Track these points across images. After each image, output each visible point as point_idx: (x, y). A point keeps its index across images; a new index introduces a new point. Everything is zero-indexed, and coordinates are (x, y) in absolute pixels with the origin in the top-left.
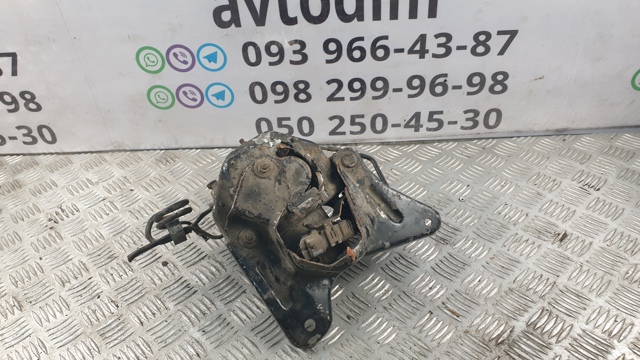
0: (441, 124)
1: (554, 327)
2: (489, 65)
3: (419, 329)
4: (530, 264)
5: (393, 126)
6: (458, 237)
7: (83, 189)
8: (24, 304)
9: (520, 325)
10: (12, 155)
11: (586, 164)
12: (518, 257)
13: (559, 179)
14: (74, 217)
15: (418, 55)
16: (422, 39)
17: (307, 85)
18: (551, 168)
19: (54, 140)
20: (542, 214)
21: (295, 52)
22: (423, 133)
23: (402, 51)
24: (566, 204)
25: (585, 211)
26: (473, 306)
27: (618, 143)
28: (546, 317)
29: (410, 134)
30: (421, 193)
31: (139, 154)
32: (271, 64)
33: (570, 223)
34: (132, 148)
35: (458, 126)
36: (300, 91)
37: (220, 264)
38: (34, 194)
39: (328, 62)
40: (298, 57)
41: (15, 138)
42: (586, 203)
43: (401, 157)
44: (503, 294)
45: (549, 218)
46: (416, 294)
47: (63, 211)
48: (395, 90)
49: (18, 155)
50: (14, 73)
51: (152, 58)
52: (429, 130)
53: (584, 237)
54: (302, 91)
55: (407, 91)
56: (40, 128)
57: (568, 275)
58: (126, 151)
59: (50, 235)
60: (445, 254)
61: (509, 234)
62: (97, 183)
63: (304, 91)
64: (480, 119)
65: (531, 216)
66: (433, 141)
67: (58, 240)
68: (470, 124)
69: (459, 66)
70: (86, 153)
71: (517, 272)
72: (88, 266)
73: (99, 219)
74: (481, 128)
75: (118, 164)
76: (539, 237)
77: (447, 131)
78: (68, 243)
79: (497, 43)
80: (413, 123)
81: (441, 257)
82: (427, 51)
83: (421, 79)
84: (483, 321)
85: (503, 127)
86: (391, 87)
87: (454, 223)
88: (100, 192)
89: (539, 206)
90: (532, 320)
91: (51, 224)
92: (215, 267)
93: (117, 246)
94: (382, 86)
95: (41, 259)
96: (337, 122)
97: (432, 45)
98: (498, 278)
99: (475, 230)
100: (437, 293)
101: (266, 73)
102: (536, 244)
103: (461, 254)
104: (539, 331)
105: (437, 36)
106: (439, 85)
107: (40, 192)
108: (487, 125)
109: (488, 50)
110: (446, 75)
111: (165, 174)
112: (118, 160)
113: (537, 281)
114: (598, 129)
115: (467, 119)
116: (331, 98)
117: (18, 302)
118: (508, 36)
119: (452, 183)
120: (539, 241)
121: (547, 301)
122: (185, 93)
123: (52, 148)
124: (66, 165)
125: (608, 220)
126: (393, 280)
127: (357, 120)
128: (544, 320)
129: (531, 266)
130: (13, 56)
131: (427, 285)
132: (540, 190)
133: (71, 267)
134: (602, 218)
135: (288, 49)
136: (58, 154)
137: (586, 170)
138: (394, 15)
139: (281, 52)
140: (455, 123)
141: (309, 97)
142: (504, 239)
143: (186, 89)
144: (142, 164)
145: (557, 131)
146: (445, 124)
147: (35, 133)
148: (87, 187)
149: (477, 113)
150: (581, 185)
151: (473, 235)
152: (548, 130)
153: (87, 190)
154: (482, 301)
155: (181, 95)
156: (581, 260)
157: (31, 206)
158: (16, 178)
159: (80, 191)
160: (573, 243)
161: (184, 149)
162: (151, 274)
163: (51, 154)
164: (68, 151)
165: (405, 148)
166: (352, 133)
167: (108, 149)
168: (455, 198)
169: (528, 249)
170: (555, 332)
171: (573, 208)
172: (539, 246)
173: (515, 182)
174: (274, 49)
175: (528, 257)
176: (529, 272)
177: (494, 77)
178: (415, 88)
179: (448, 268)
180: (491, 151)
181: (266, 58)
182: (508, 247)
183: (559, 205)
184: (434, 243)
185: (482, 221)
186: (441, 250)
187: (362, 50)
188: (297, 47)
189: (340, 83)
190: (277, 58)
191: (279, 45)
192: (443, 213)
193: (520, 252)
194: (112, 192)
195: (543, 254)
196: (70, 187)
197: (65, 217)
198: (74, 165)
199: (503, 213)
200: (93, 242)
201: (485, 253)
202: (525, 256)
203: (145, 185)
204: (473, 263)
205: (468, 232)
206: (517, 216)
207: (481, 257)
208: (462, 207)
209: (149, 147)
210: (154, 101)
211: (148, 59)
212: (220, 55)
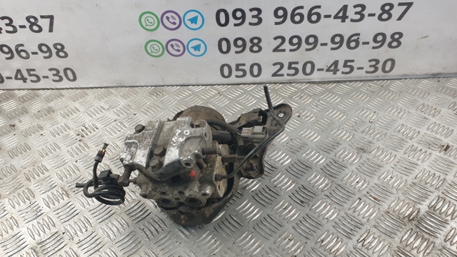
0: (352, 68)
1: (448, 209)
2: (390, 27)
3: (353, 210)
4: (425, 165)
5: (319, 70)
6: (372, 148)
7: (99, 114)
8: (70, 192)
9: (424, 208)
10: (44, 89)
12: (416, 161)
13: (438, 108)
14: (95, 133)
15: (340, 20)
16: (345, 8)
17: (260, 40)
18: (432, 100)
19: (75, 79)
20: (429, 132)
21: (253, 17)
22: (339, 75)
23: (329, 16)
24: (446, 125)
26: (389, 194)
28: (442, 202)
29: (330, 76)
30: (342, 117)
31: (136, 89)
32: (235, 25)
33: (450, 138)
34: (131, 85)
35: (364, 70)
36: (254, 45)
38: (64, 117)
39: (276, 23)
40: (256, 20)
41: (47, 77)
43: (324, 92)
44: (409, 186)
45: (435, 135)
46: (348, 186)
47: (86, 128)
48: (322, 45)
49: (48, 89)
50: (51, 30)
51: (151, 20)
52: (343, 73)
54: (256, 44)
55: (331, 45)
56: (66, 70)
57: (453, 174)
58: (126, 87)
59: (80, 145)
60: (364, 159)
61: (407, 146)
62: (109, 109)
63: (257, 45)
64: (380, 66)
65: (422, 133)
66: (345, 81)
67: (86, 149)
68: (373, 69)
69: (369, 27)
70: (97, 88)
71: (417, 172)
73: (113, 134)
74: (380, 72)
75: (121, 96)
76: (429, 148)
77: (356, 73)
78: (94, 152)
79: (397, 11)
81: (362, 161)
82: (347, 17)
83: (342, 37)
84: (397, 205)
85: (395, 72)
86: (319, 43)
87: (368, 139)
88: (111, 115)
89: (426, 127)
90: (432, 204)
91: (79, 138)
94: (313, 41)
95: (76, 162)
96: (278, 67)
97: (351, 13)
98: (403, 176)
99: (383, 142)
100: (363, 185)
101: (231, 32)
102: (428, 153)
103: (375, 159)
104: (438, 212)
105: (355, 7)
106: (353, 41)
107: (68, 116)
108: (384, 70)
109: (390, 16)
110: (358, 34)
111: (157, 103)
112: (121, 94)
113: (431, 177)
115: (371, 66)
116: (276, 50)
117: (66, 192)
118: (406, 7)
119: (363, 110)
120: (429, 151)
121: (441, 191)
122: (172, 46)
123: (73, 84)
124: (84, 96)
126: (331, 177)
127: (293, 66)
128: (440, 204)
129: (426, 167)
130: (51, 18)
131: (354, 180)
132: (426, 116)
135: (249, 15)
136: (77, 88)
139: (244, 17)
140: (362, 68)
141: (260, 49)
142: (404, 149)
143: (173, 43)
144: (139, 96)
145: (433, 75)
146: (355, 69)
147: (62, 74)
148: (102, 112)
149: (377, 61)
150: (455, 112)
151: (382, 146)
152: (427, 74)
153: (102, 114)
154: (394, 191)
155: (169, 47)
157: (63, 125)
158: (49, 105)
159: (97, 115)
160: (454, 152)
161: (168, 86)
163: (72, 88)
164: (84, 86)
165: (326, 86)
166: (288, 75)
167: (113, 85)
168: (367, 121)
169: (423, 156)
170: (450, 212)
172: (430, 154)
173: (407, 110)
174: (239, 14)
175: (423, 161)
176: (426, 172)
177: (392, 36)
178: (337, 43)
179: (368, 168)
180: (387, 89)
181: (232, 21)
182: (408, 154)
183: (441, 125)
184: (356, 151)
185: (387, 136)
186: (361, 157)
187: (302, 16)
188: (255, 13)
189: (283, 39)
190: (240, 21)
191: (242, 11)
192: (359, 131)
193: (417, 158)
194: (121, 115)
195: (433, 159)
196: (89, 112)
197: (88, 133)
198: (89, 96)
199: (401, 131)
200: (112, 150)
201: (393, 158)
202: (421, 160)
203: (144, 111)
204: (385, 165)
205: (379, 144)
206: (411, 133)
207: (390, 161)
208: (372, 127)
209: (143, 85)
210: (150, 51)
211: (148, 20)
212: (200, 18)
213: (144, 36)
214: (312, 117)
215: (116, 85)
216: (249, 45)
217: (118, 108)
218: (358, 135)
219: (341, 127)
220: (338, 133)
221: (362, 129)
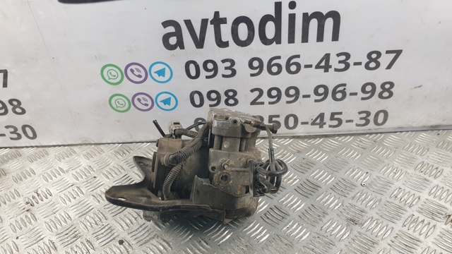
0: (340, 122)
2: (379, 77)
4: (429, 242)
5: (303, 123)
6: (365, 218)
7: (56, 177)
10: (1, 148)
12: (418, 236)
13: (440, 168)
14: (47, 201)
15: (323, 70)
16: (327, 57)
17: (235, 93)
18: (432, 157)
19: (35, 136)
20: (431, 198)
21: (226, 68)
22: (326, 129)
23: (311, 66)
29: (315, 130)
30: (330, 179)
31: (102, 147)
32: (207, 77)
34: (96, 142)
35: (354, 123)
36: (229, 98)
37: (168, 243)
38: (16, 181)
39: (252, 75)
40: (229, 72)
41: (4, 135)
43: (310, 149)
45: (438, 201)
47: (38, 195)
48: (304, 96)
49: (6, 148)
50: (5, 85)
51: (114, 73)
52: (330, 126)
55: (314, 97)
56: (24, 127)
58: (91, 144)
59: (26, 216)
60: (355, 233)
61: (406, 215)
62: (68, 171)
63: (233, 97)
64: (371, 118)
65: (423, 199)
66: (334, 136)
67: (33, 221)
68: (364, 122)
69: (356, 77)
70: (60, 146)
71: (420, 250)
72: (56, 245)
73: (67, 202)
74: (372, 125)
75: (84, 155)
76: (433, 219)
77: (345, 127)
78: (41, 224)
79: (385, 60)
80: (318, 121)
81: (352, 236)
82: (331, 67)
83: (325, 87)
85: (388, 125)
86: (301, 94)
87: (360, 206)
88: (69, 179)
89: (427, 191)
91: (28, 207)
92: (163, 246)
93: (82, 226)
94: (294, 94)
95: (17, 238)
97: (334, 62)
99: (377, 211)
101: (203, 84)
102: (431, 225)
103: (368, 233)
105: (338, 55)
106: (340, 92)
107: (21, 179)
108: (376, 122)
109: (378, 65)
110: (345, 85)
111: (122, 164)
112: (85, 152)
115: (361, 119)
116: (254, 103)
118: (395, 54)
119: (354, 171)
120: (433, 223)
122: (139, 100)
123: (33, 142)
124: (43, 156)
127: (274, 119)
129: (430, 244)
130: (5, 72)
132: (426, 177)
133: (42, 246)
135: (221, 67)
136: (37, 147)
138: (305, 39)
139: (216, 68)
140: (352, 121)
141: (236, 102)
142: (403, 220)
143: (140, 97)
144: (104, 155)
145: (432, 127)
146: (344, 122)
147: (20, 131)
148: (59, 174)
149: (368, 114)
151: (376, 216)
152: (425, 126)
153: (59, 178)
155: (136, 102)
157: (13, 191)
158: (2, 167)
159: (54, 178)
161: (137, 143)
163: (32, 147)
164: (46, 144)
165: (312, 141)
167: (78, 143)
168: (358, 183)
169: (425, 229)
172: (435, 226)
173: (404, 170)
174: (210, 66)
175: (426, 236)
176: (430, 251)
177: (383, 86)
178: (321, 95)
179: (360, 246)
180: (381, 143)
181: (203, 73)
182: (407, 226)
183: (445, 189)
184: (345, 223)
185: (382, 203)
186: (351, 230)
187: (279, 66)
188: (228, 64)
189: (261, 92)
190: (212, 73)
191: (214, 63)
192: (349, 196)
193: (419, 232)
194: (80, 179)
195: (439, 233)
196: (46, 175)
197: (39, 201)
198: (49, 156)
199: (399, 197)
200: (62, 222)
201: (389, 232)
202: (424, 235)
203: (105, 173)
204: (380, 242)
205: (373, 213)
206: (410, 199)
207: (386, 236)
208: (364, 191)
209: (109, 142)
210: (114, 106)
211: (110, 73)
212: (167, 71)
213: (108, 90)
214: (296, 180)
215: (80, 142)
216: (224, 98)
217: (78, 170)
218: (348, 201)
219: (329, 192)
220: (324, 200)
221: (352, 194)
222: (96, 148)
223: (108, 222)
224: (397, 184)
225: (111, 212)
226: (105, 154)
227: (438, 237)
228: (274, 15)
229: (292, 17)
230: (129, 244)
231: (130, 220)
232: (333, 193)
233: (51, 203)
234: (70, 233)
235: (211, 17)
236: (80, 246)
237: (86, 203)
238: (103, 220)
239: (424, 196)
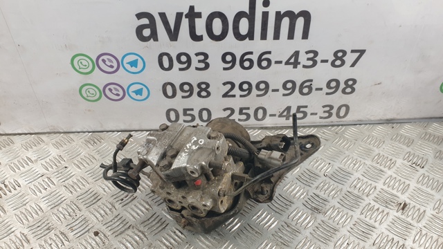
0: (305, 114)
2: (343, 74)
4: (383, 228)
5: (271, 115)
6: (328, 207)
7: (24, 167)
11: (411, 147)
12: (373, 223)
13: (394, 159)
14: (16, 192)
15: (292, 66)
16: (297, 54)
17: (208, 85)
18: (386, 150)
20: (385, 187)
21: (199, 61)
23: (281, 62)
24: (402, 179)
25: (416, 185)
27: (430, 130)
29: (282, 121)
31: (71, 135)
32: (181, 69)
33: (407, 194)
34: (65, 130)
35: (318, 116)
36: (202, 90)
37: (143, 234)
39: (225, 69)
40: (202, 65)
42: (416, 178)
45: (391, 191)
47: (6, 186)
48: (273, 91)
51: (85, 63)
53: (419, 206)
54: (204, 89)
55: (282, 91)
57: (412, 238)
58: (60, 133)
60: (319, 221)
61: (363, 204)
62: (36, 161)
63: (205, 90)
64: (334, 111)
65: (378, 189)
67: (2, 213)
68: (327, 115)
69: (322, 74)
70: (26, 134)
71: (375, 236)
72: (29, 237)
73: (38, 193)
74: (334, 118)
75: (53, 144)
76: (387, 207)
77: (309, 119)
78: (11, 217)
79: (350, 58)
80: (285, 114)
81: (317, 224)
82: (299, 63)
83: (294, 83)
85: (349, 118)
86: (271, 89)
87: (323, 196)
88: (39, 169)
89: (383, 181)
92: (138, 236)
93: (54, 218)
94: (264, 87)
96: (229, 112)
97: (303, 59)
98: (361, 242)
99: (339, 201)
101: (176, 76)
102: (385, 213)
103: (331, 221)
105: (307, 53)
106: (306, 88)
108: (338, 115)
109: (343, 63)
110: (311, 81)
111: (93, 153)
112: (54, 141)
113: (390, 243)
114: (415, 119)
115: (325, 112)
116: (225, 95)
118: (359, 54)
119: (317, 162)
120: (387, 210)
122: (110, 90)
124: (9, 145)
125: (433, 192)
126: (283, 245)
127: (244, 111)
129: (384, 230)
131: (309, 248)
132: (382, 168)
133: (14, 239)
134: (429, 190)
135: (195, 60)
136: (1, 135)
137: (412, 152)
138: (277, 36)
139: (189, 61)
140: (316, 114)
141: (209, 94)
142: (361, 208)
143: (111, 87)
145: (387, 120)
146: (309, 114)
148: (28, 164)
149: (331, 107)
150: (410, 163)
151: (337, 205)
152: (381, 120)
153: (27, 168)
155: (107, 92)
156: (420, 225)
159: (21, 168)
160: (412, 211)
161: (108, 132)
162: (84, 243)
164: (10, 132)
165: (279, 132)
166: (239, 120)
167: (45, 131)
168: (321, 174)
169: (380, 216)
171: (407, 182)
172: (388, 213)
173: (363, 161)
174: (184, 58)
175: (380, 223)
176: (384, 236)
177: (346, 82)
178: (289, 89)
179: (322, 233)
180: (342, 136)
181: (176, 65)
182: (364, 214)
183: (397, 179)
184: (310, 212)
185: (343, 193)
186: (316, 218)
187: (251, 61)
188: (202, 57)
189: (233, 85)
190: (185, 66)
191: (187, 55)
192: (314, 186)
193: (374, 219)
194: (50, 169)
195: (391, 220)
196: (12, 165)
197: (7, 192)
198: (15, 145)
199: (358, 186)
200: (34, 215)
201: (349, 220)
202: (379, 222)
203: (77, 163)
204: (341, 229)
205: (334, 202)
206: (368, 189)
207: (346, 223)
208: (327, 182)
209: (79, 130)
210: (85, 95)
211: (81, 63)
212: (140, 61)
215: (49, 131)
217: (47, 160)
218: (312, 191)
219: (294, 182)
220: (291, 190)
221: (316, 184)
222: (65, 137)
223: (82, 213)
224: (357, 175)
225: (84, 203)
226: (74, 143)
227: (391, 224)
228: (248, 12)
229: (265, 15)
230: (105, 235)
231: (104, 211)
232: (299, 183)
233: (20, 194)
234: (43, 225)
235: (186, 11)
236: (54, 238)
237: (58, 194)
238: (77, 211)
239: (380, 186)
